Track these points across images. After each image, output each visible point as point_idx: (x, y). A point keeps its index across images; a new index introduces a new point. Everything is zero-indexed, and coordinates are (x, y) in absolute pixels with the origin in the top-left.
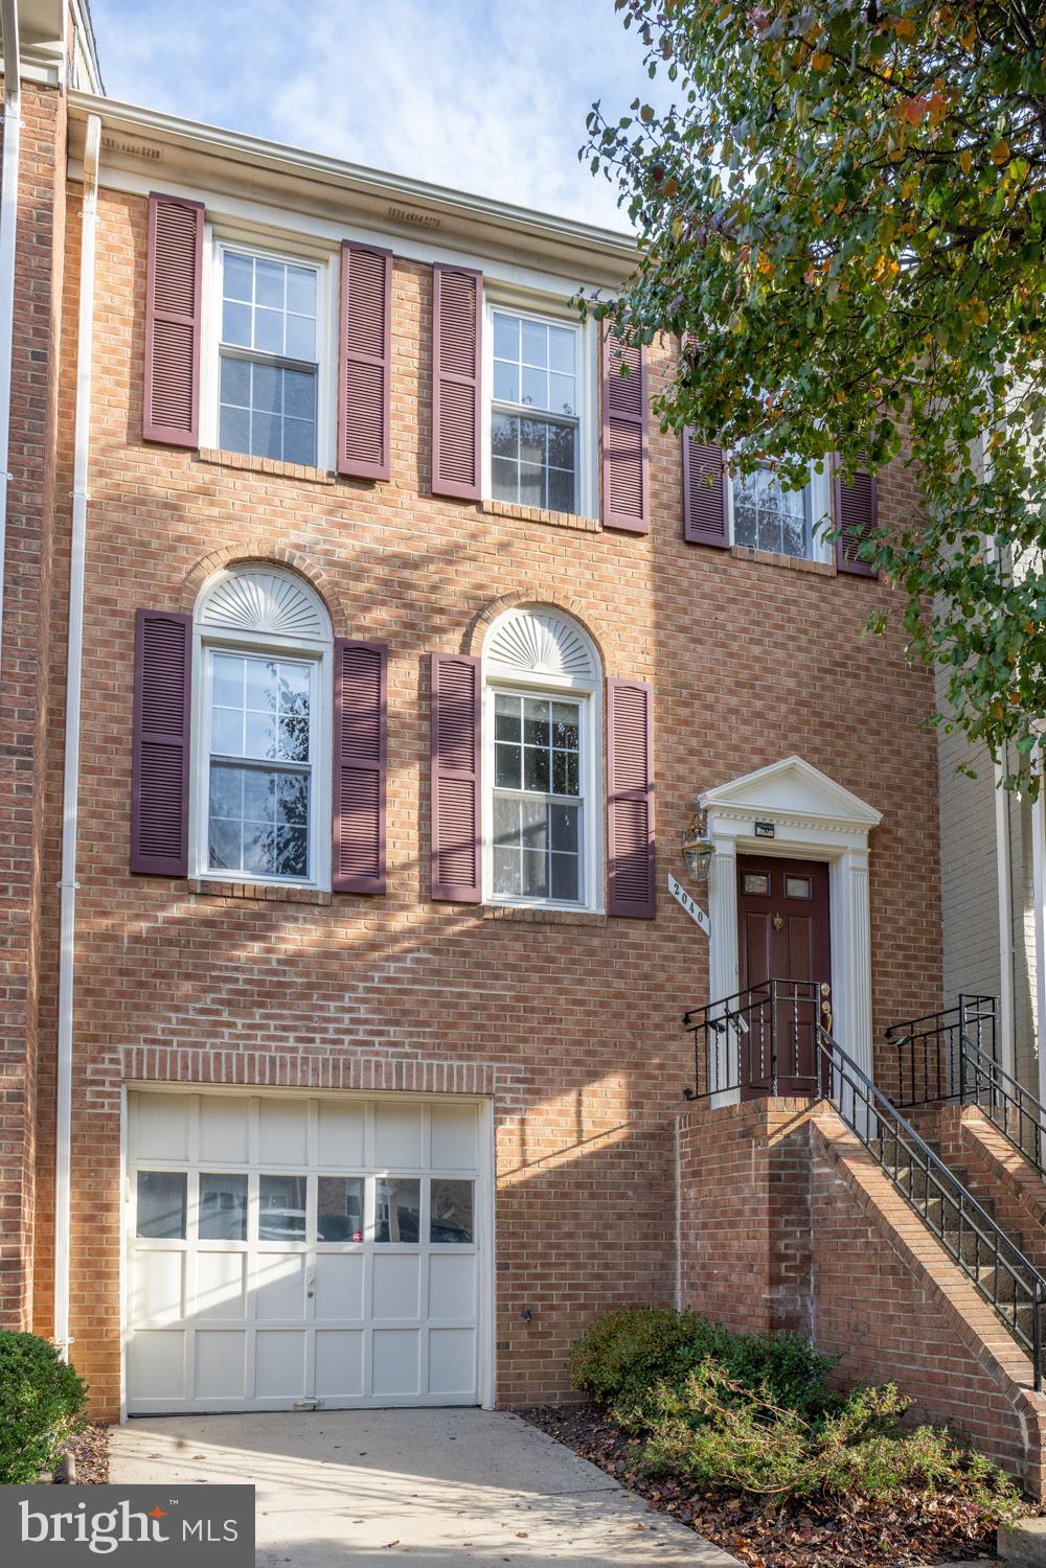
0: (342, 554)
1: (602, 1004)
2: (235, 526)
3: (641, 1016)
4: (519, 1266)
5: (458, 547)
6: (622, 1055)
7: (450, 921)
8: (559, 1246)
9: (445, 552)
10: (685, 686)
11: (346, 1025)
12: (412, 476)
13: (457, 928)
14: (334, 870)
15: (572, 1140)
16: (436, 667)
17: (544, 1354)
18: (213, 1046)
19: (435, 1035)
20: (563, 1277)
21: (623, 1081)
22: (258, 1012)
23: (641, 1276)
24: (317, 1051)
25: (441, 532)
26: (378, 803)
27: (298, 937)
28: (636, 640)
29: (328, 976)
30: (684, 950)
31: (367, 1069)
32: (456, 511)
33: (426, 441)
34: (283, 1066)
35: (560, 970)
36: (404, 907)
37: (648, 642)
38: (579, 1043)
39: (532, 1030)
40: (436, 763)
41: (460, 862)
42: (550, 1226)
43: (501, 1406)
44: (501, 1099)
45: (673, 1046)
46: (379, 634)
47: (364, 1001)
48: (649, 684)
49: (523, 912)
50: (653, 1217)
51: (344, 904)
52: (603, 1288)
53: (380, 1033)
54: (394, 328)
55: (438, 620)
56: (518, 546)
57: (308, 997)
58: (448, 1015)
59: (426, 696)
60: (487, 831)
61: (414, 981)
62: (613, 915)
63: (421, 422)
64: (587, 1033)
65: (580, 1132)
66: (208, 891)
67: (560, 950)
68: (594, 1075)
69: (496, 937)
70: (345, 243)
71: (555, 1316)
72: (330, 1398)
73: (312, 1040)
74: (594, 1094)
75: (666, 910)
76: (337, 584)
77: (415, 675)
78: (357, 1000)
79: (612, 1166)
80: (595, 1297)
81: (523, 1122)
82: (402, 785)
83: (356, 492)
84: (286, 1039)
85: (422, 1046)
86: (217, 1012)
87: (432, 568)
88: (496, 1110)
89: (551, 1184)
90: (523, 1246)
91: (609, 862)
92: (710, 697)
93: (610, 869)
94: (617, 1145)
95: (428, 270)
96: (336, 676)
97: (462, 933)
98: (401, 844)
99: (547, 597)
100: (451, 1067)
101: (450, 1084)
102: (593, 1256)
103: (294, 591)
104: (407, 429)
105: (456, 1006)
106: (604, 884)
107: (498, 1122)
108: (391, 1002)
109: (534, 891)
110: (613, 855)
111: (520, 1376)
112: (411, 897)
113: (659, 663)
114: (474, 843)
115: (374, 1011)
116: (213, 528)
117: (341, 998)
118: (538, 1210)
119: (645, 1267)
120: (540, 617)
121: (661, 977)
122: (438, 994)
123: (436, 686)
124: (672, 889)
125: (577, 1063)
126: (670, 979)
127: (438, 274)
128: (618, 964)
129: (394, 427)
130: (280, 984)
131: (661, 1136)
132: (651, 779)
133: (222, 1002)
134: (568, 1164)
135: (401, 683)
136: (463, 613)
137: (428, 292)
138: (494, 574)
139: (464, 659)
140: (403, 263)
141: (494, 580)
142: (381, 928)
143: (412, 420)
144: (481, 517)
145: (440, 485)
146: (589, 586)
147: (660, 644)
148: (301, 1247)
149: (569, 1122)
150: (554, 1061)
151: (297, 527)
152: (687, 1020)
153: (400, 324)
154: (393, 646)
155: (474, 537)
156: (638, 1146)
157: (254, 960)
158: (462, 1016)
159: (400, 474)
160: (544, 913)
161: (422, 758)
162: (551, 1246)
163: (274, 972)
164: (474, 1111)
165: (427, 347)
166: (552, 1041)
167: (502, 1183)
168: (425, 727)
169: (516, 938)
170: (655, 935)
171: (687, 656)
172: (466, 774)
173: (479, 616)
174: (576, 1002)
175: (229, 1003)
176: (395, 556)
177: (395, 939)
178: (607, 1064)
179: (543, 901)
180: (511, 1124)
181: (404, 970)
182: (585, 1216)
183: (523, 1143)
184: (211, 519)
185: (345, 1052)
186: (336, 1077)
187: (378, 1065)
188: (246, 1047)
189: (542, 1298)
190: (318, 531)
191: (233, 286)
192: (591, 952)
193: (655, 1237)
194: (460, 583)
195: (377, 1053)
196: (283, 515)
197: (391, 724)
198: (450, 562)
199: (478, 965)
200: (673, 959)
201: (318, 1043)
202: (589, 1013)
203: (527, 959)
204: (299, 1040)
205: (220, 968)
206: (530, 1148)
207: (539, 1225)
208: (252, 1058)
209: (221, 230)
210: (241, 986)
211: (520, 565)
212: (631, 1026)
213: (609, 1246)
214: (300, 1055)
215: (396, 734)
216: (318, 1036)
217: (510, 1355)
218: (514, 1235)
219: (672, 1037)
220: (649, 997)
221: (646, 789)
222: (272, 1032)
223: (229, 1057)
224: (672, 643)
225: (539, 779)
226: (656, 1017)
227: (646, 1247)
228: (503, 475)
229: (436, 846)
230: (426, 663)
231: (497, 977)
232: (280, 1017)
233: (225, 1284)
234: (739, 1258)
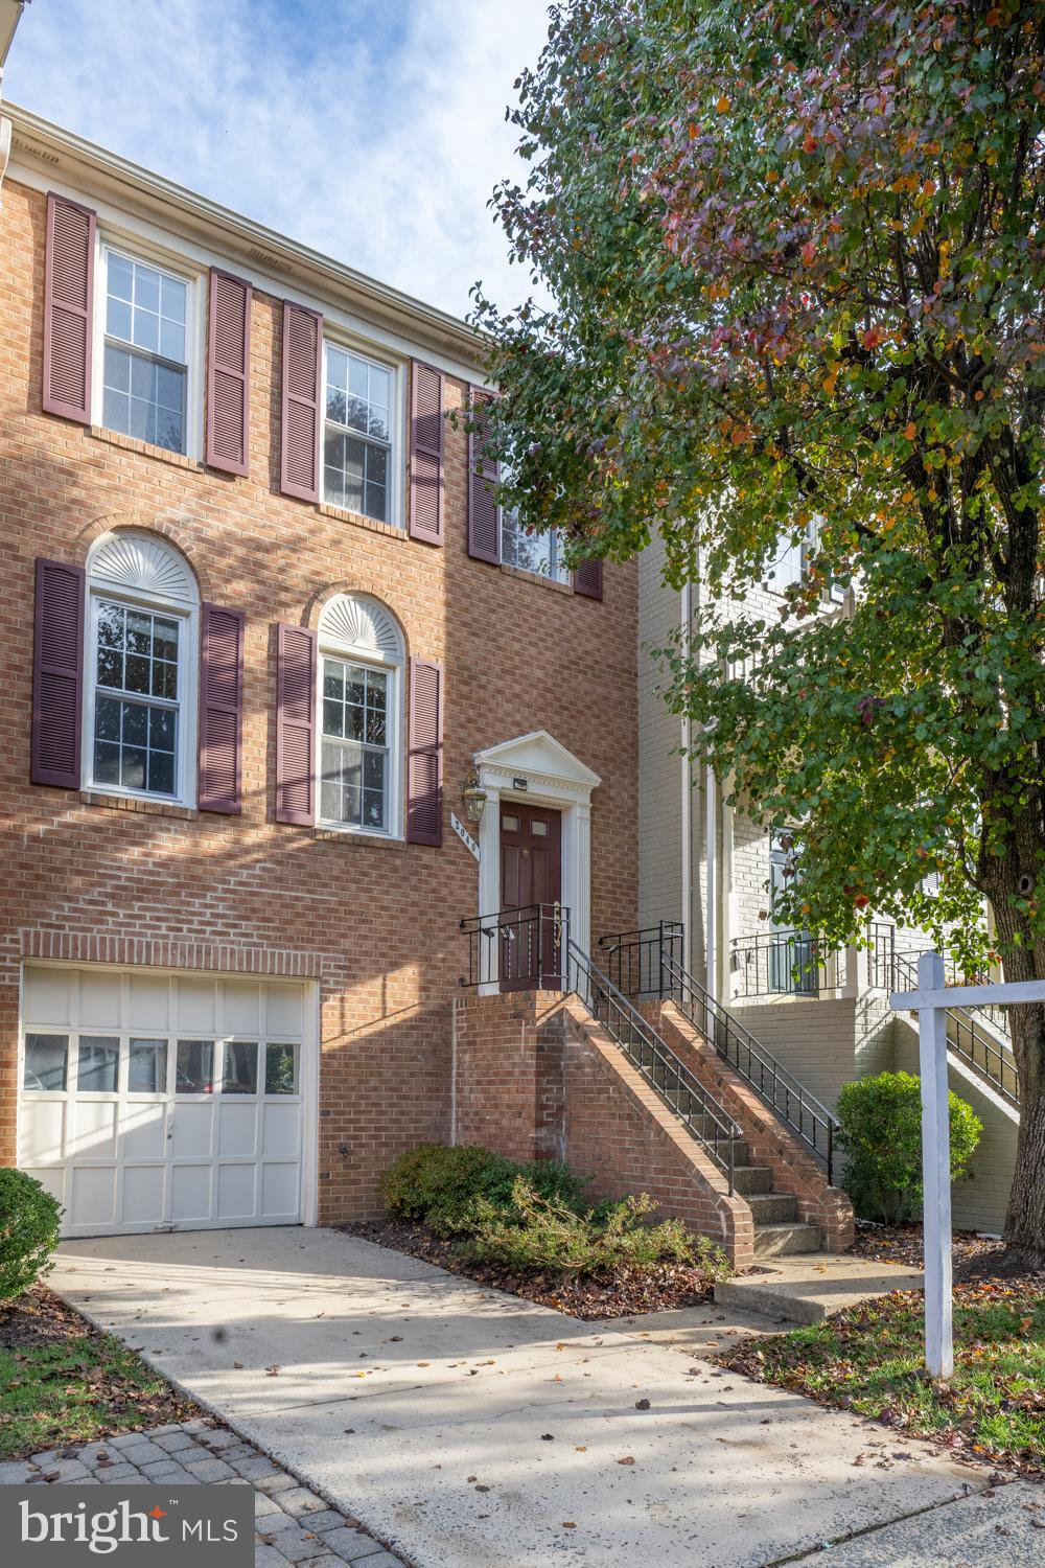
0: (210, 533)
1: (403, 911)
2: (121, 497)
3: (430, 921)
4: (338, 1113)
5: (301, 539)
6: (415, 950)
7: (290, 839)
8: (367, 1098)
9: (289, 542)
10: (467, 669)
11: (207, 918)
12: (265, 476)
13: (295, 845)
14: (200, 792)
15: (378, 1015)
16: (282, 634)
17: (355, 1182)
18: (99, 931)
19: (276, 929)
20: (370, 1121)
21: (416, 970)
22: (137, 904)
23: (426, 1121)
24: (185, 938)
25: (287, 525)
26: (236, 740)
27: (171, 845)
28: (431, 629)
29: (193, 878)
30: (461, 872)
31: (224, 954)
32: (299, 509)
33: (276, 447)
34: (157, 950)
35: (371, 883)
36: (255, 826)
37: (442, 632)
38: (385, 940)
39: (350, 928)
40: (281, 712)
41: (298, 793)
42: (361, 1082)
43: (323, 1222)
44: (327, 982)
45: (452, 945)
46: (238, 603)
47: (222, 899)
48: (440, 666)
49: (346, 835)
50: (435, 1075)
51: (208, 820)
52: (400, 1129)
53: (235, 926)
54: (252, 349)
55: (284, 596)
56: (347, 544)
57: (177, 894)
58: (287, 914)
59: (274, 657)
60: (318, 771)
61: (262, 886)
62: (411, 842)
63: (272, 431)
64: (391, 932)
65: (384, 1009)
66: (97, 802)
67: (371, 866)
68: (395, 965)
69: (324, 854)
70: (212, 269)
71: (363, 1152)
72: (185, 1221)
73: (180, 930)
74: (395, 979)
75: (449, 841)
76: (204, 557)
77: (265, 639)
78: (217, 898)
79: (407, 1035)
80: (393, 1137)
81: (342, 1000)
82: (255, 727)
83: (220, 482)
84: (159, 928)
85: (267, 937)
86: (103, 904)
87: (280, 553)
88: (322, 990)
89: (362, 1049)
90: (341, 1097)
91: (409, 801)
92: (484, 679)
93: (409, 807)
94: (411, 1019)
95: (280, 305)
96: (203, 634)
97: (299, 849)
98: (253, 777)
99: (367, 588)
100: (288, 955)
101: (288, 969)
102: (392, 1105)
103: (167, 558)
104: (261, 435)
105: (293, 906)
106: (404, 817)
107: (323, 999)
108: (243, 902)
109: (351, 818)
110: (412, 796)
111: (337, 1200)
112: (260, 817)
113: (448, 649)
114: (310, 778)
115: (230, 908)
116: (103, 497)
117: (204, 896)
118: (352, 1069)
119: (429, 1113)
120: (361, 603)
121: (445, 892)
122: (280, 897)
123: (282, 651)
124: (454, 825)
125: (383, 955)
126: (451, 893)
127: (287, 309)
128: (414, 880)
129: (251, 432)
130: (154, 883)
131: (442, 1014)
132: (441, 739)
133: (106, 895)
134: (375, 1034)
135: (254, 645)
136: (303, 593)
137: (279, 323)
138: (326, 563)
139: (304, 630)
140: (260, 295)
141: (328, 569)
142: (237, 842)
143: (265, 429)
144: (318, 517)
145: (287, 487)
146: (398, 582)
147: (449, 634)
148: (164, 1097)
149: (376, 1001)
150: (366, 953)
151: (173, 506)
152: (462, 925)
153: (256, 346)
154: (248, 614)
155: (312, 532)
156: (426, 1021)
157: (134, 862)
158: (297, 915)
159: (255, 473)
160: (361, 838)
161: (269, 707)
162: (360, 1097)
163: (151, 873)
164: (300, 990)
165: (278, 369)
166: (365, 937)
167: (326, 1048)
168: (272, 682)
169: (340, 856)
170: (441, 859)
171: (468, 646)
172: (303, 723)
173: (315, 597)
174: (383, 908)
175: (112, 896)
176: (251, 540)
177: (247, 851)
178: (405, 956)
179: (358, 827)
180: (333, 1001)
181: (254, 876)
182: (387, 1074)
183: (342, 1016)
184: (101, 488)
185: (207, 940)
186: (199, 960)
187: (233, 952)
188: (127, 933)
189: (354, 1138)
190: (190, 510)
191: (117, 283)
192: (395, 870)
193: (437, 1090)
194: (302, 569)
195: (232, 942)
196: (161, 493)
197: (247, 677)
198: (294, 551)
199: (310, 875)
200: (453, 878)
201: (185, 932)
202: (392, 917)
203: (348, 872)
204: (170, 929)
205: (106, 867)
206: (348, 1020)
207: (353, 1081)
208: (131, 943)
209: (108, 235)
210: (123, 883)
211: (348, 559)
212: (423, 928)
213: (404, 1098)
214: (171, 941)
215: (250, 686)
216: (185, 926)
217: (330, 1183)
218: (334, 1088)
219: (452, 938)
220: (435, 907)
221: (437, 746)
222: (148, 922)
223: (112, 940)
224: (458, 634)
225: (355, 730)
226: (441, 922)
227: (431, 1099)
228: (333, 483)
229: (280, 779)
230: (274, 630)
231: (325, 885)
232: (155, 909)
233: (100, 1129)
234: (509, 1107)
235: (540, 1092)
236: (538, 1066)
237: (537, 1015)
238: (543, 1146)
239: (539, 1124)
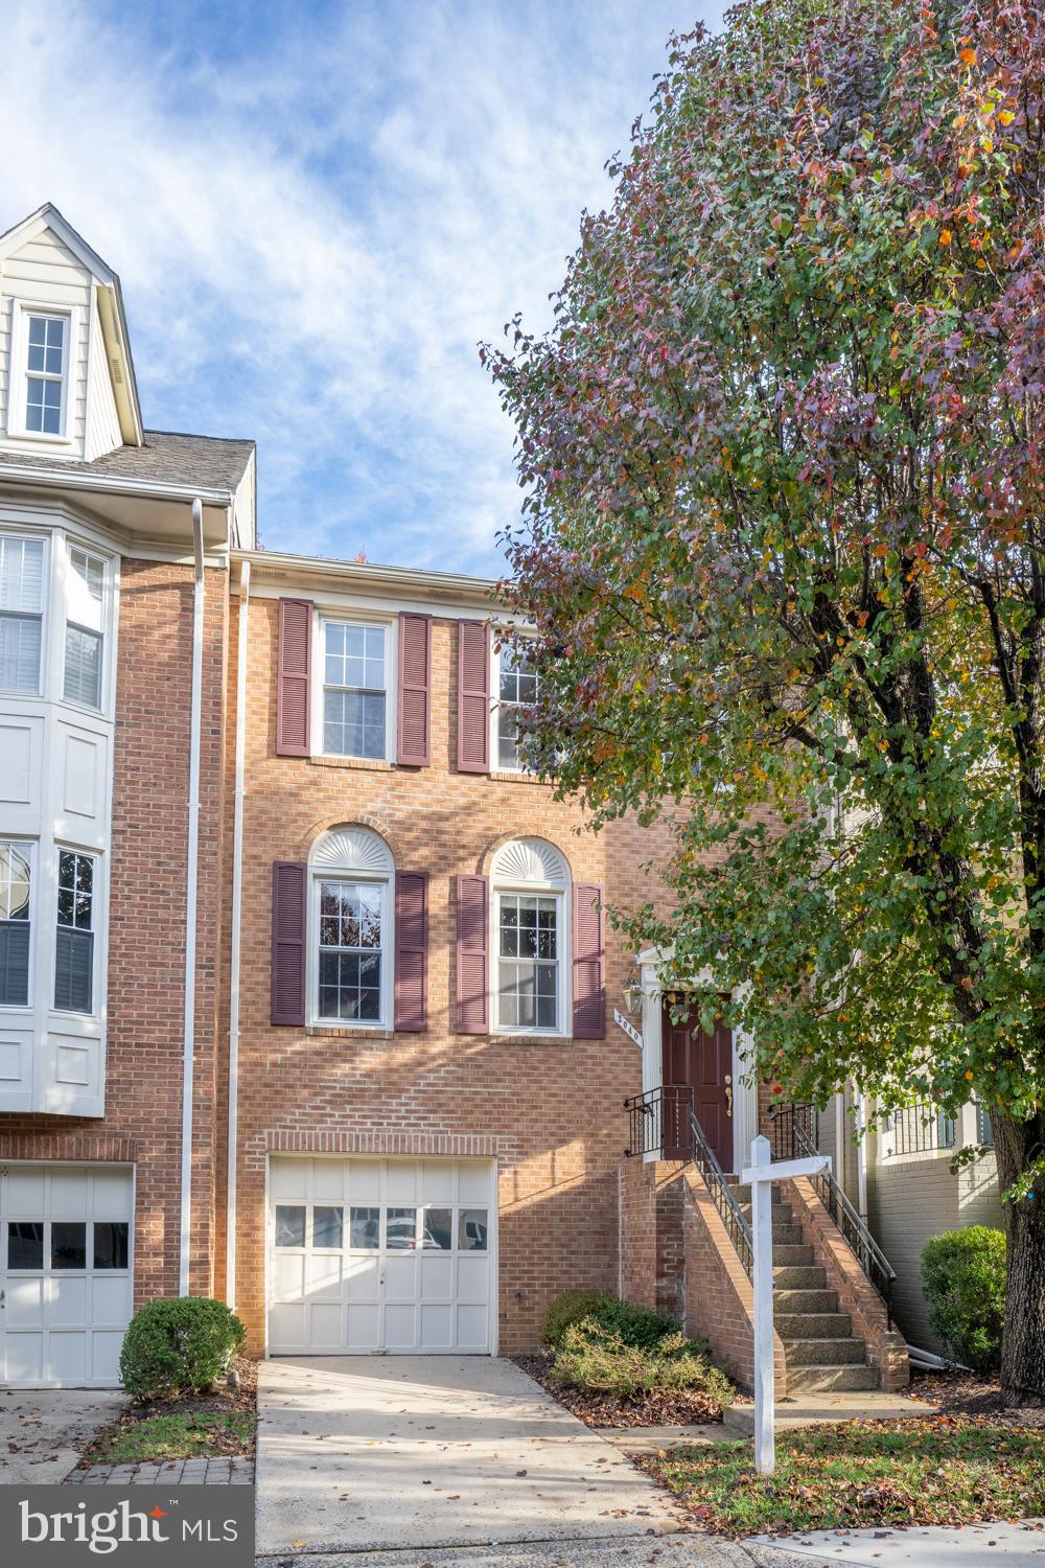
0: (399, 816)
1: (569, 1096)
2: (333, 803)
3: (596, 1103)
4: (514, 1265)
5: (474, 803)
6: (582, 1128)
7: (468, 1046)
8: (540, 1252)
9: (465, 808)
10: (627, 883)
11: (403, 1114)
12: (445, 761)
13: (473, 1050)
14: (396, 1017)
15: (548, 1184)
16: (460, 884)
17: (530, 1322)
18: (321, 1129)
19: (459, 1119)
20: (542, 1272)
21: (582, 1145)
22: (348, 1107)
23: (595, 1272)
24: (385, 1130)
25: (464, 795)
26: (423, 973)
27: (371, 1059)
28: (593, 855)
29: (390, 1083)
30: (625, 1059)
31: (416, 1141)
32: (473, 780)
33: (454, 737)
34: (364, 1140)
35: (541, 1075)
36: (438, 1038)
37: (601, 856)
38: (554, 1121)
39: (522, 1114)
40: (460, 945)
41: (474, 1009)
42: (533, 1240)
43: (501, 1355)
44: (502, 1159)
45: (617, 1122)
46: (424, 865)
47: (414, 1098)
48: (600, 883)
49: (516, 1038)
50: (603, 1233)
51: (402, 1038)
52: (570, 1279)
53: (424, 1118)
54: (433, 665)
55: (461, 853)
56: (514, 800)
57: (379, 1097)
58: (468, 1106)
59: (454, 902)
60: (494, 984)
61: (446, 1085)
62: (576, 1038)
63: (451, 724)
64: (559, 1115)
65: (553, 1179)
66: (317, 1033)
67: (540, 1061)
68: (563, 1142)
69: (499, 1055)
70: (402, 614)
71: (537, 1297)
72: (394, 1347)
73: (381, 1124)
74: (564, 1154)
75: (612, 1033)
76: (397, 835)
77: (447, 889)
78: (410, 1098)
79: (575, 1200)
80: (563, 1285)
81: (515, 1173)
82: (438, 960)
83: (408, 774)
84: (365, 1123)
85: (451, 1126)
86: (323, 1108)
87: (457, 819)
88: (499, 1167)
89: (534, 1213)
90: (516, 1252)
91: (574, 1003)
92: (644, 889)
93: (574, 1008)
94: (579, 1187)
95: (455, 624)
96: (397, 894)
97: (477, 1053)
98: (437, 998)
99: (533, 832)
100: (469, 1139)
101: (469, 1150)
102: (562, 1259)
103: (370, 841)
104: (442, 730)
105: (473, 1100)
106: (571, 1017)
107: (500, 1173)
108: (431, 1099)
109: (524, 1022)
110: (577, 998)
111: (514, 1335)
112: (444, 1032)
113: (609, 869)
114: (484, 995)
115: (420, 1105)
116: (320, 806)
117: (400, 1097)
118: (526, 1229)
119: (598, 1266)
120: (529, 845)
121: (609, 1077)
122: (461, 1093)
123: (460, 895)
124: (617, 1019)
125: (552, 1134)
126: (615, 1078)
127: (462, 627)
128: (580, 1069)
129: (433, 729)
130: (362, 1090)
131: (609, 1181)
132: (603, 947)
133: (326, 1101)
134: (546, 1200)
135: (438, 894)
136: (477, 847)
137: (455, 638)
138: (497, 819)
139: (479, 877)
140: (438, 621)
141: (499, 823)
142: (424, 1052)
143: (445, 724)
144: (490, 783)
145: (463, 765)
146: (562, 822)
147: (610, 856)
148: (375, 1252)
149: (546, 1173)
150: (537, 1134)
151: (371, 801)
152: (626, 1105)
153: (437, 661)
154: (432, 872)
155: (485, 796)
156: (592, 1187)
157: (346, 1075)
158: (476, 1106)
159: (437, 760)
160: (530, 1039)
161: (451, 942)
162: (534, 1252)
163: (358, 1082)
164: (487, 1166)
165: (454, 674)
166: (536, 1121)
167: (502, 1212)
168: (453, 922)
169: (512, 1055)
170: (605, 1049)
171: (628, 863)
172: (479, 951)
173: (488, 848)
174: (551, 1095)
175: (330, 1102)
176: (434, 813)
177: (433, 1058)
178: (573, 1135)
179: (531, 1029)
180: (507, 1173)
181: (439, 1078)
182: (557, 1232)
183: (516, 1186)
184: (318, 800)
185: (402, 1131)
186: (397, 1146)
187: (423, 1139)
188: (341, 1129)
189: (529, 1285)
190: (386, 802)
191: (333, 644)
192: (562, 1062)
193: (605, 1246)
194: (476, 827)
195: (422, 1131)
196: (363, 794)
197: (432, 922)
198: (469, 815)
199: (487, 1073)
200: (617, 1065)
201: (385, 1126)
202: (560, 1102)
203: (519, 1068)
204: (374, 1124)
205: (325, 1081)
206: (521, 1190)
207: (527, 1239)
208: (344, 1136)
209: (323, 612)
210: (338, 1091)
211: (516, 812)
212: (589, 1110)
213: (573, 1253)
214: (374, 1133)
215: (435, 928)
216: (385, 1121)
217: (508, 1322)
218: (510, 1245)
219: (617, 1116)
220: (600, 1090)
221: (600, 953)
222: (357, 1119)
223: (330, 1135)
224: (618, 854)
225: (528, 949)
226: (606, 1103)
227: (598, 1253)
228: (505, 752)
229: (460, 997)
230: (454, 881)
231: (499, 1081)
232: (362, 1110)
233: (328, 1275)
234: (645, 1260)
235: (660, 1248)
236: (658, 1225)
237: (657, 1180)
238: (664, 1294)
239: (660, 1275)
